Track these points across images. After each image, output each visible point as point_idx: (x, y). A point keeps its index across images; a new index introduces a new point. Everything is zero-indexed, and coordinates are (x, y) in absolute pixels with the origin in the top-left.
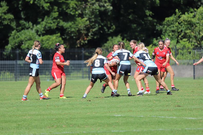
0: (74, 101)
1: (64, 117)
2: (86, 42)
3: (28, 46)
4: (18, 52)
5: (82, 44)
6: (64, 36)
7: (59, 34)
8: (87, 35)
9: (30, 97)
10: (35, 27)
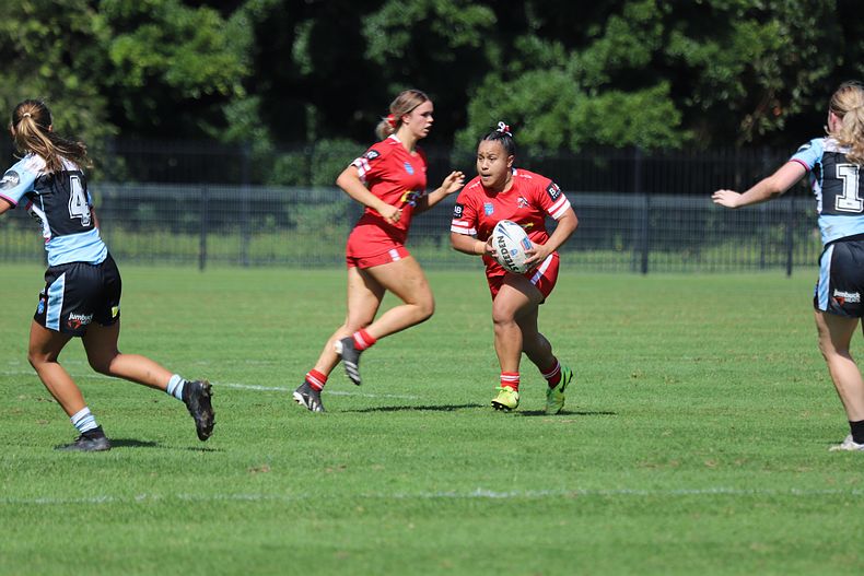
0: (740, 360)
1: (707, 424)
2: (780, 123)
3: (543, 134)
5: (762, 131)
6: (692, 98)
7: (664, 87)
8: (784, 97)
9: (561, 337)
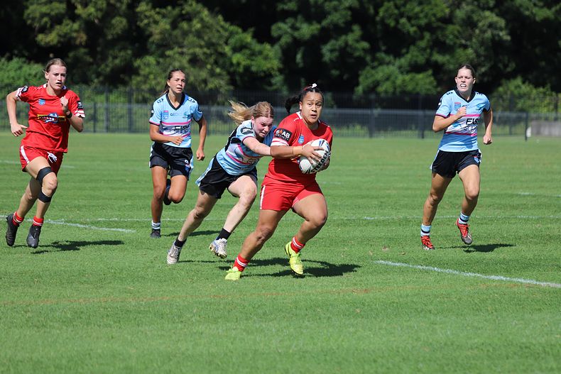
4: (373, 96)
10: (398, 63)
